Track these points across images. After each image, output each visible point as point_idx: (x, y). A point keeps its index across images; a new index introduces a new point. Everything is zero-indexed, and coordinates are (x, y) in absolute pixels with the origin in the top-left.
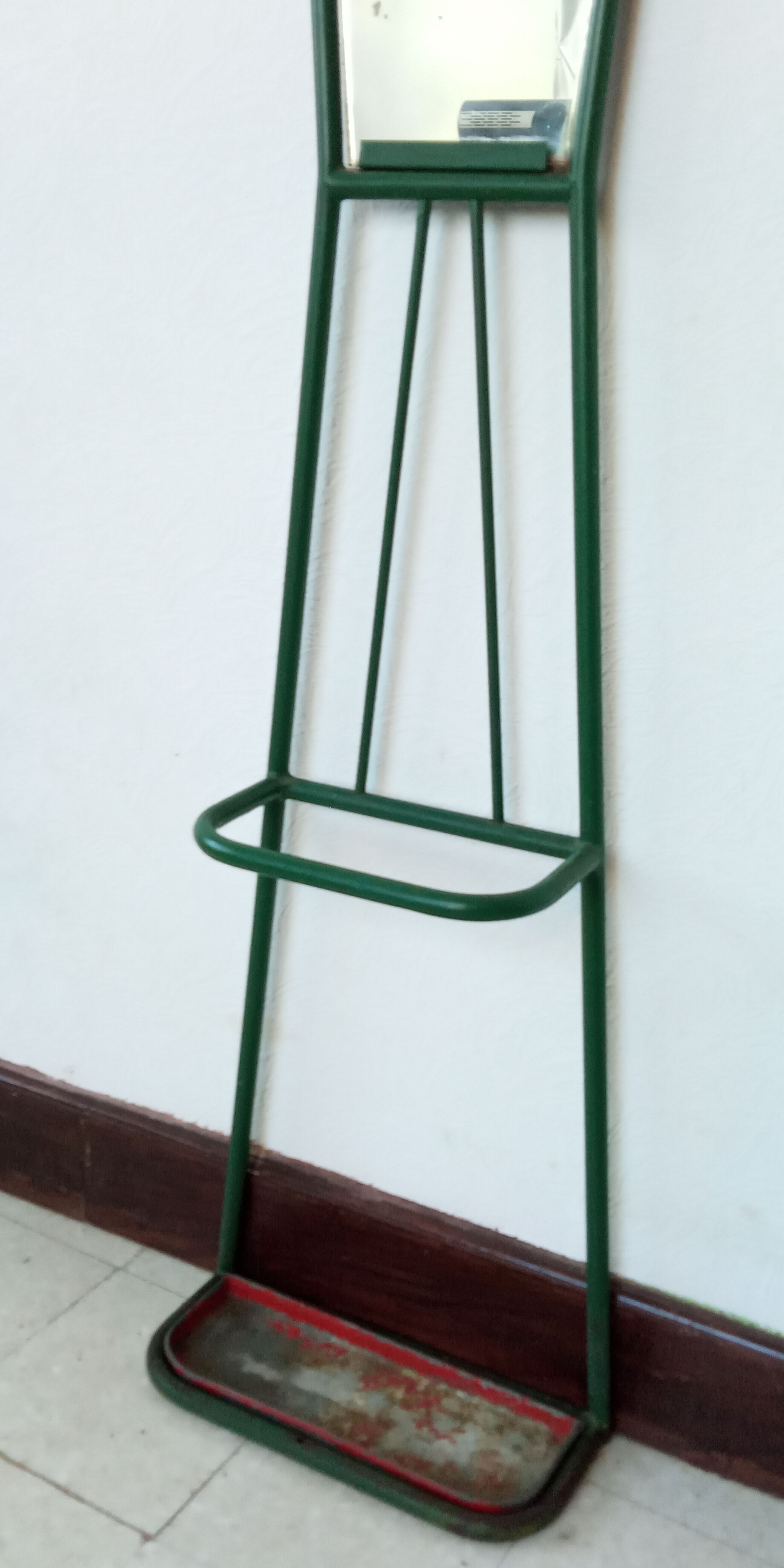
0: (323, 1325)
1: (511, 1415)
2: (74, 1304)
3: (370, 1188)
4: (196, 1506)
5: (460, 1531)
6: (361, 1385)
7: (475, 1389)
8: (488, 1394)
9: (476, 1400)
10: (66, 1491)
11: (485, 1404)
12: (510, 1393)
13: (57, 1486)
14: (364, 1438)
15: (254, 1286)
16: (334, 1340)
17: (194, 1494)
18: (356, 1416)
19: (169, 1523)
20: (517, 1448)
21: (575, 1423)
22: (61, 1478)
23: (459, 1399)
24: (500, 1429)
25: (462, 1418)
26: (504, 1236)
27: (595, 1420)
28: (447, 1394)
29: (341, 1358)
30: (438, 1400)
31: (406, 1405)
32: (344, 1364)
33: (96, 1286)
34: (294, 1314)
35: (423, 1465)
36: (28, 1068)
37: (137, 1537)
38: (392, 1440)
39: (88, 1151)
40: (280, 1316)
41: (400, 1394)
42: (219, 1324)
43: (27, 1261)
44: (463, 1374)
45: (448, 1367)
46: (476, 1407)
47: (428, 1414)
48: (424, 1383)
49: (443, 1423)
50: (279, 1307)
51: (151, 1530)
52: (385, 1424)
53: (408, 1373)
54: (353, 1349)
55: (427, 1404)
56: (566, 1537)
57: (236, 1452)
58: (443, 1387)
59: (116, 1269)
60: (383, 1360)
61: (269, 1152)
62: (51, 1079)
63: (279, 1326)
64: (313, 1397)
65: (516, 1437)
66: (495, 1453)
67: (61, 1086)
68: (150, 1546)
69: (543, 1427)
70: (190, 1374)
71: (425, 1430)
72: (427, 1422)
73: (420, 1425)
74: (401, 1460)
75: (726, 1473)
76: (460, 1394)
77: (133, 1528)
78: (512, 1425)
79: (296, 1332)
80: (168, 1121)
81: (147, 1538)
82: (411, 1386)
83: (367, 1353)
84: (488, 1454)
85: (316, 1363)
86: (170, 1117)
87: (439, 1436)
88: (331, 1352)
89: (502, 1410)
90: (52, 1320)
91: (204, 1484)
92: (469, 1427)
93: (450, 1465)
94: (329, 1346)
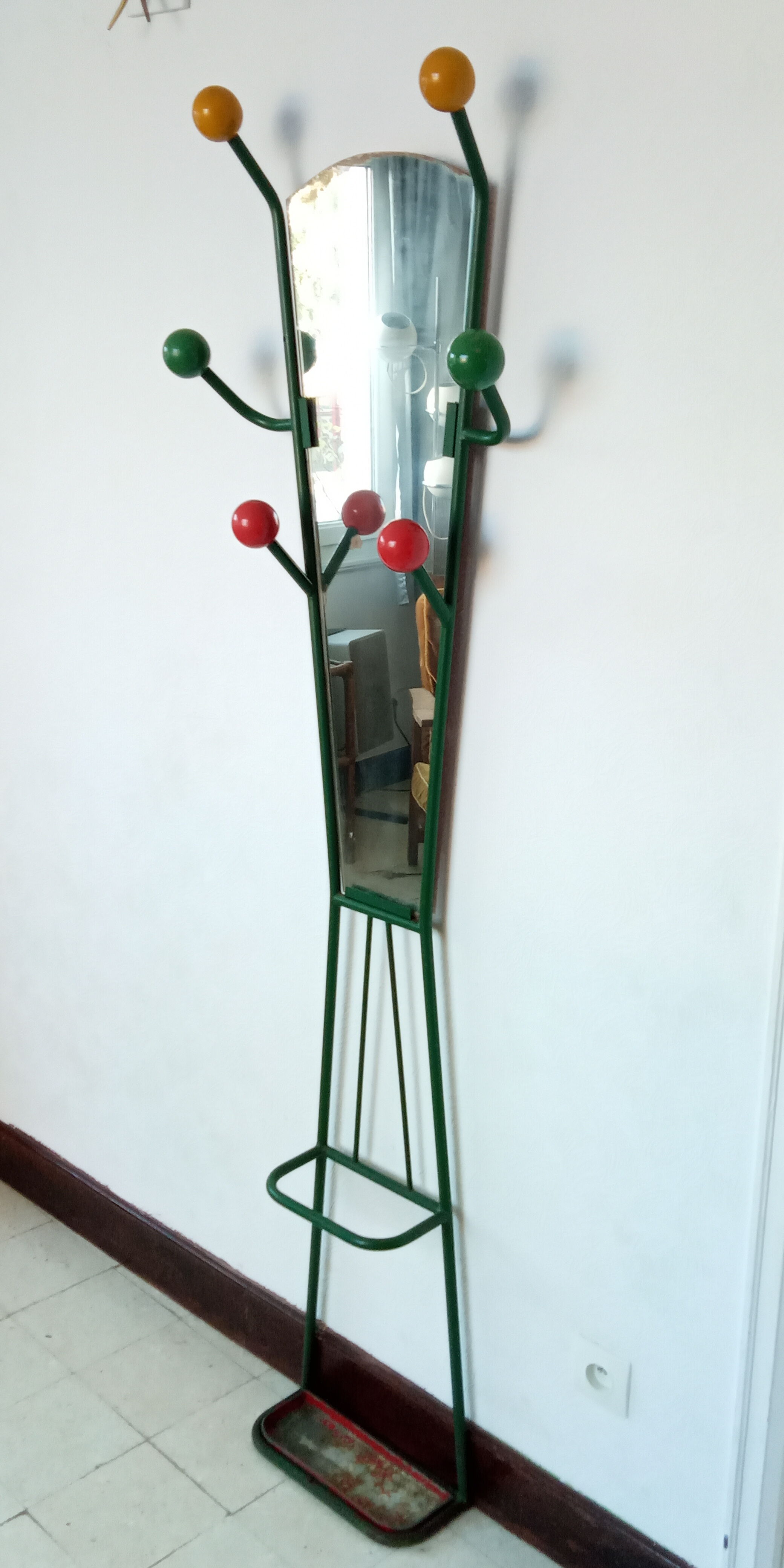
0: (345, 1425)
2: (227, 1394)
3: (371, 1356)
4: (256, 1504)
5: (372, 1537)
6: (355, 1460)
7: (409, 1471)
8: (415, 1475)
9: (410, 1477)
10: (199, 1486)
11: (413, 1480)
12: (424, 1476)
13: (195, 1483)
14: (345, 1486)
15: (316, 1398)
16: (350, 1434)
17: (257, 1498)
18: (346, 1475)
19: (241, 1509)
20: (417, 1503)
21: (450, 1496)
22: (199, 1480)
23: (401, 1475)
24: (416, 1494)
25: (399, 1485)
26: (427, 1393)
27: (461, 1497)
28: (396, 1472)
29: (351, 1444)
30: (391, 1475)
31: (373, 1473)
32: (351, 1448)
33: (240, 1386)
34: (333, 1417)
35: (369, 1504)
36: (221, 1260)
37: (225, 1513)
38: (360, 1490)
39: (247, 1310)
40: (327, 1417)
41: (373, 1467)
42: (296, 1416)
43: (211, 1366)
44: (405, 1463)
45: (398, 1458)
46: (409, 1481)
47: (383, 1480)
48: (387, 1464)
49: (389, 1486)
50: (326, 1411)
51: (232, 1510)
52: (359, 1481)
53: (381, 1457)
54: (358, 1440)
55: (384, 1476)
56: (423, 1550)
57: (283, 1482)
58: (395, 1468)
59: (254, 1378)
60: (371, 1449)
61: (328, 1328)
62: (232, 1268)
63: (325, 1422)
64: (329, 1462)
65: (422, 1499)
66: (408, 1505)
67: (236, 1273)
68: (229, 1518)
70: (270, 1440)
71: (378, 1488)
72: (380, 1484)
73: (376, 1485)
74: (359, 1501)
75: (520, 1535)
76: (403, 1473)
77: (225, 1509)
78: (422, 1494)
79: (332, 1427)
80: (284, 1303)
81: (229, 1514)
82: (380, 1464)
83: (364, 1444)
84: (405, 1505)
85: (337, 1445)
86: (285, 1300)
87: (383, 1491)
88: (347, 1440)
89: (420, 1484)
90: (216, 1400)
91: (263, 1495)
92: (400, 1490)
93: (383, 1507)
94: (347, 1437)
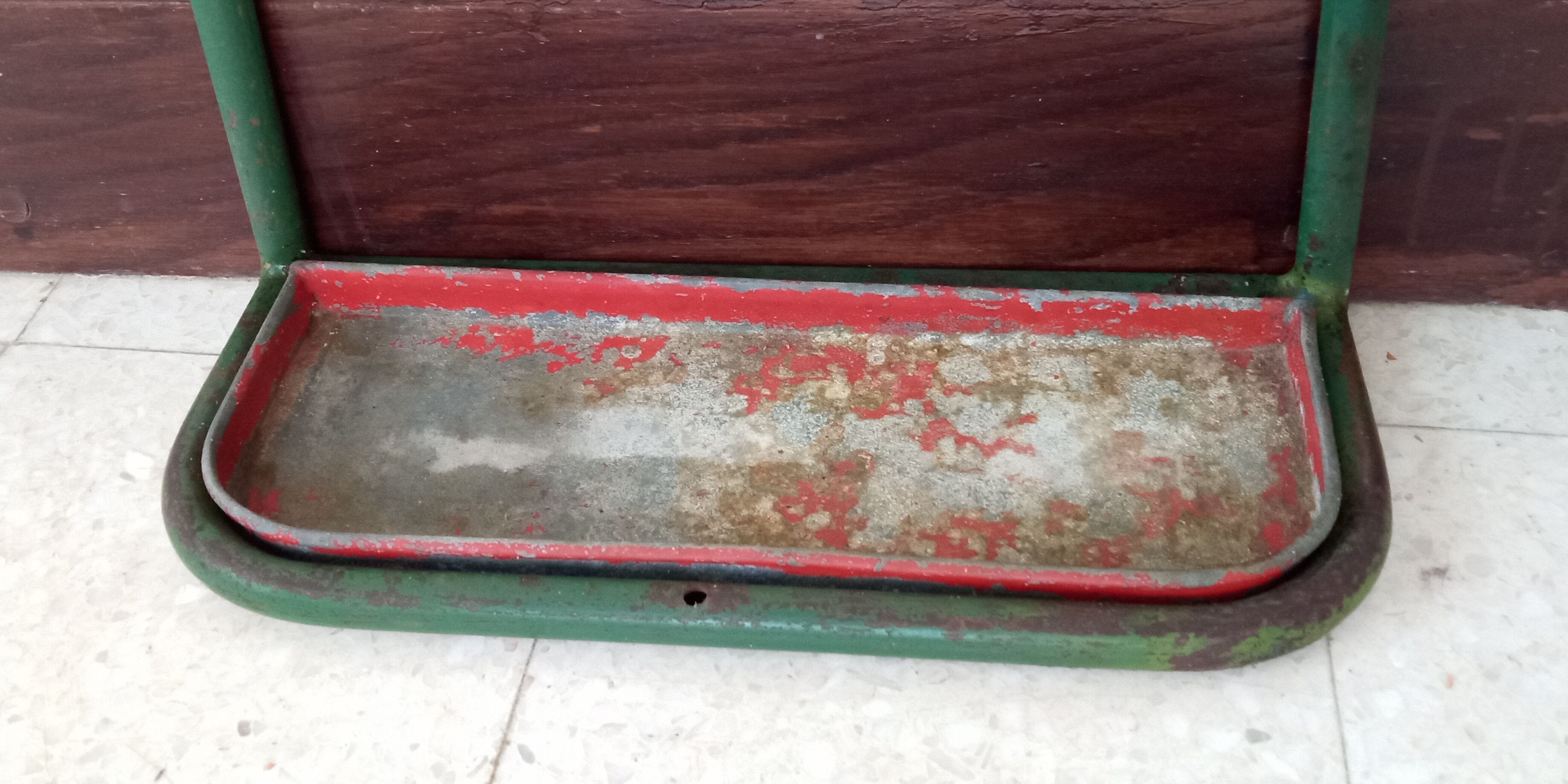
0: (583, 304)
1: (1109, 343)
6: (740, 401)
8: (1044, 319)
9: (1014, 340)
11: (1041, 341)
12: (1103, 299)
14: (821, 519)
15: (373, 270)
16: (621, 325)
18: (772, 476)
20: (1169, 409)
23: (975, 351)
24: (1106, 384)
25: (1010, 391)
28: (942, 352)
29: (659, 357)
30: (931, 370)
31: (868, 407)
32: (674, 369)
34: (501, 302)
38: (891, 500)
40: (466, 317)
41: (838, 388)
42: (325, 384)
46: (1025, 355)
47: (930, 409)
48: (876, 345)
49: (976, 417)
50: (456, 299)
52: (849, 468)
53: (830, 336)
54: (675, 329)
55: (914, 389)
58: (923, 339)
60: (758, 331)
63: (472, 340)
64: (646, 470)
65: (1151, 387)
66: (1136, 438)
69: (1198, 344)
71: (947, 444)
72: (938, 427)
73: (928, 443)
76: (972, 340)
78: (1126, 364)
79: (523, 340)
82: (851, 363)
83: (712, 327)
84: (1119, 447)
85: (607, 391)
87: (987, 449)
88: (629, 354)
89: (1085, 340)
92: (1032, 403)
94: (616, 342)
